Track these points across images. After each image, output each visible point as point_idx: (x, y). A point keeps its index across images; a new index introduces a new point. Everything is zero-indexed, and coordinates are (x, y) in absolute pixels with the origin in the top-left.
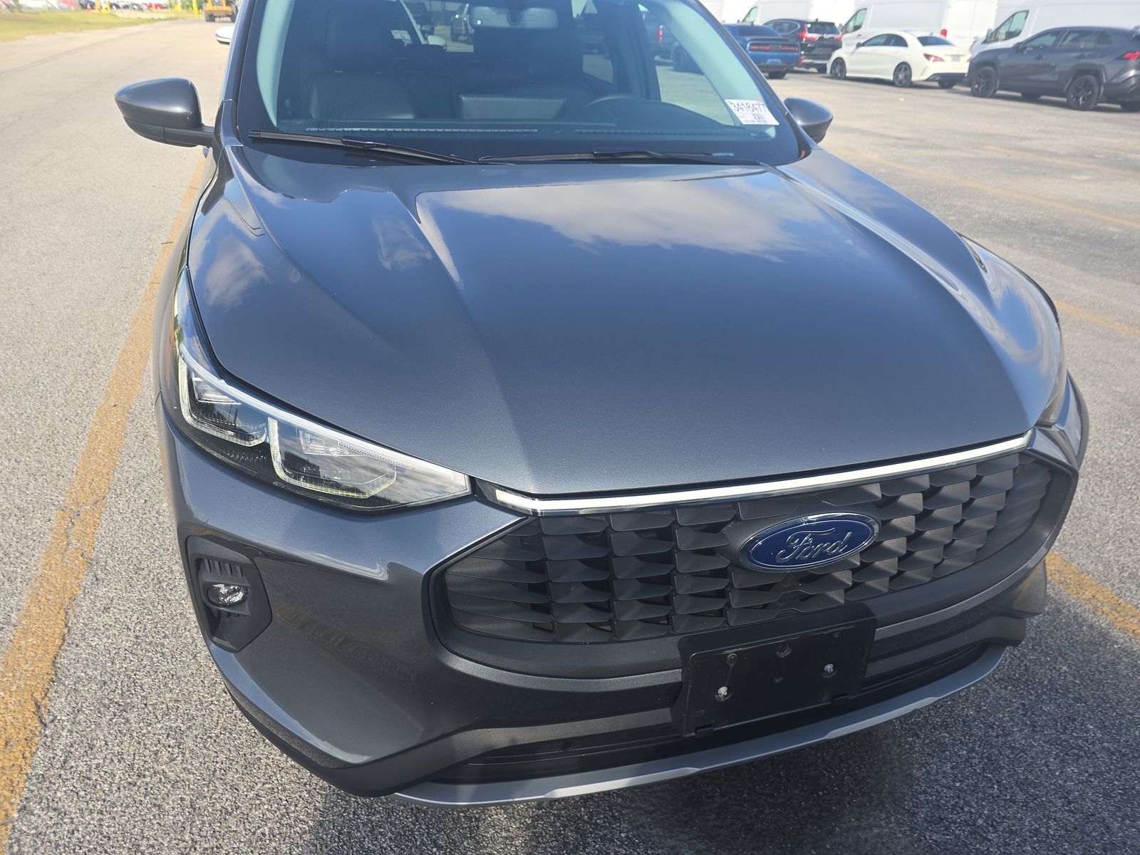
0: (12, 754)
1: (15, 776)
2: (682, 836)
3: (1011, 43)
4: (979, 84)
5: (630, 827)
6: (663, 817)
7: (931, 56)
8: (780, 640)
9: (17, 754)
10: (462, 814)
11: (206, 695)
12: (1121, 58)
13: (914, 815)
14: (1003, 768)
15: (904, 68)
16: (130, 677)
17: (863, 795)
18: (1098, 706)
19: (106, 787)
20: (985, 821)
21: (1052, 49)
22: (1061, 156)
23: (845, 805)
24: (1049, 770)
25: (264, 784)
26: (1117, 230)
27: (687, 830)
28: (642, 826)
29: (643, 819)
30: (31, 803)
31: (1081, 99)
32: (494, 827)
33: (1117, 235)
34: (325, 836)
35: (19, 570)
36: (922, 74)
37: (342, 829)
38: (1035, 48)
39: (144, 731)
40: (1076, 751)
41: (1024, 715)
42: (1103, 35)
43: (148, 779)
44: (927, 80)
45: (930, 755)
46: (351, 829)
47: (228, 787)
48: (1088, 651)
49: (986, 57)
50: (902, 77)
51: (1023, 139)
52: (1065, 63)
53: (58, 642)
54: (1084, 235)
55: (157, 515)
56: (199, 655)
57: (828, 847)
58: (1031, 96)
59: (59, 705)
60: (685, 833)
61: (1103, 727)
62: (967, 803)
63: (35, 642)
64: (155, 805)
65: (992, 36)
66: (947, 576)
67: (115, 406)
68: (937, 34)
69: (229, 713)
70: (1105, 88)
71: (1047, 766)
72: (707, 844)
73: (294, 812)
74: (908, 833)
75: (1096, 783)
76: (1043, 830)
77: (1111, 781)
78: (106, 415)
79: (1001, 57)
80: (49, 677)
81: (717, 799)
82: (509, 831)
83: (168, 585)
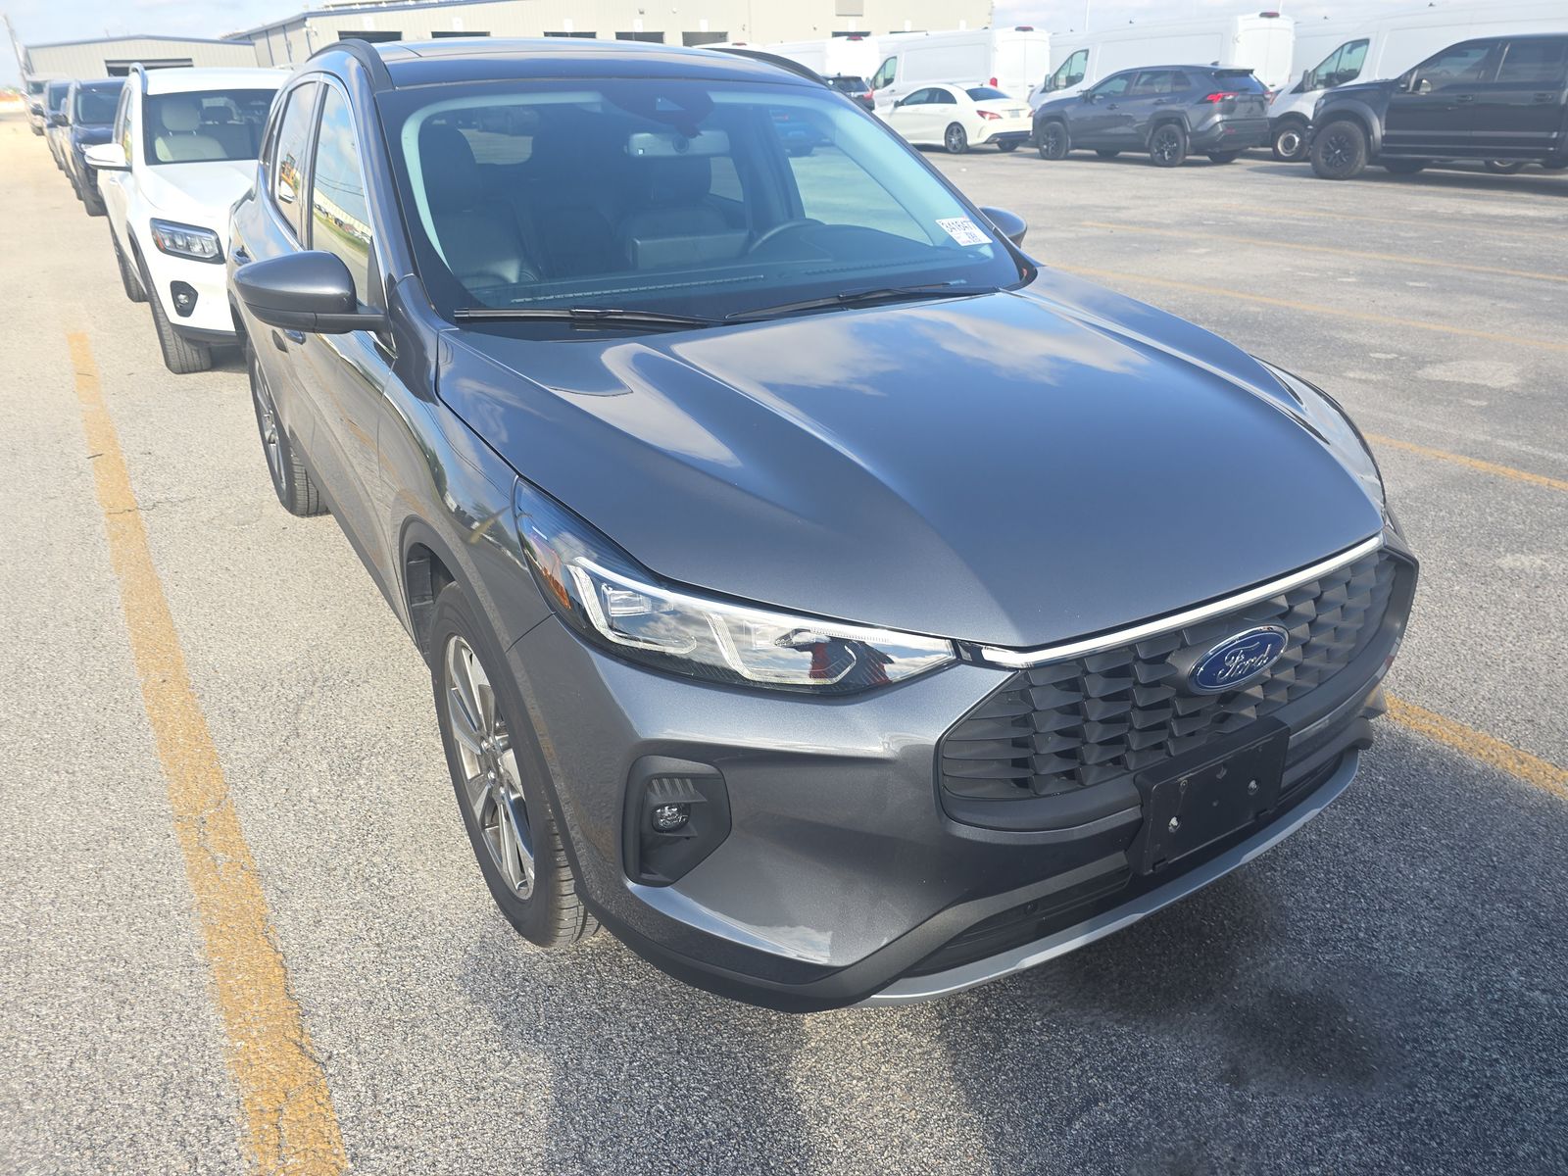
0: (302, 1104)
1: (322, 1126)
2: (1095, 1011)
3: (1073, 92)
4: (1047, 144)
5: (1042, 1015)
6: (1068, 997)
7: (986, 113)
8: (1219, 760)
9: (308, 1102)
10: (865, 1042)
11: (506, 989)
12: (1203, 101)
13: (1301, 942)
14: (1362, 882)
15: (955, 129)
16: (399, 990)
17: (1247, 934)
18: (1424, 808)
19: (444, 1110)
20: (1366, 933)
21: (1126, 96)
22: (1168, 226)
23: (1235, 948)
24: (1403, 875)
25: (631, 1063)
26: (1259, 309)
27: (1097, 1004)
28: (1052, 1011)
29: (1050, 1005)
30: (361, 1149)
31: (1166, 153)
32: (904, 1045)
33: (1261, 315)
34: (729, 1098)
35: (166, 902)
36: (979, 136)
37: (745, 1087)
38: (1106, 96)
39: (454, 1042)
40: (1421, 853)
41: (1362, 830)
42: (1179, 75)
43: (491, 1090)
44: (986, 143)
45: (1292, 884)
46: (754, 1083)
47: (592, 1076)
48: (1396, 758)
49: (1050, 111)
50: (956, 141)
51: (1119, 209)
52: (1141, 111)
53: (278, 971)
54: (1227, 319)
55: (312, 804)
56: (469, 949)
57: (1236, 988)
58: (1108, 153)
59: (326, 1038)
60: (1097, 1007)
61: (1435, 827)
62: (1343, 921)
63: (247, 978)
64: (517, 1114)
65: (1051, 84)
66: (1329, 680)
67: (164, 681)
68: (987, 86)
69: (545, 1001)
70: (1190, 138)
71: (1400, 872)
72: (1122, 1013)
73: (681, 1082)
74: (1302, 959)
75: (1448, 878)
76: (1418, 930)
77: (1460, 874)
78: (158, 695)
79: (1068, 110)
80: (294, 1012)
81: (1113, 969)
82: (922, 1046)
83: (380, 880)
